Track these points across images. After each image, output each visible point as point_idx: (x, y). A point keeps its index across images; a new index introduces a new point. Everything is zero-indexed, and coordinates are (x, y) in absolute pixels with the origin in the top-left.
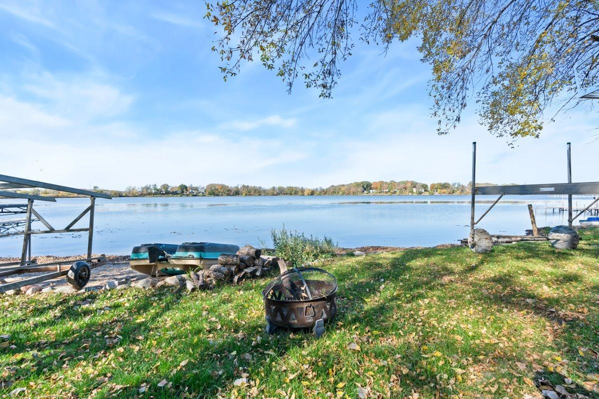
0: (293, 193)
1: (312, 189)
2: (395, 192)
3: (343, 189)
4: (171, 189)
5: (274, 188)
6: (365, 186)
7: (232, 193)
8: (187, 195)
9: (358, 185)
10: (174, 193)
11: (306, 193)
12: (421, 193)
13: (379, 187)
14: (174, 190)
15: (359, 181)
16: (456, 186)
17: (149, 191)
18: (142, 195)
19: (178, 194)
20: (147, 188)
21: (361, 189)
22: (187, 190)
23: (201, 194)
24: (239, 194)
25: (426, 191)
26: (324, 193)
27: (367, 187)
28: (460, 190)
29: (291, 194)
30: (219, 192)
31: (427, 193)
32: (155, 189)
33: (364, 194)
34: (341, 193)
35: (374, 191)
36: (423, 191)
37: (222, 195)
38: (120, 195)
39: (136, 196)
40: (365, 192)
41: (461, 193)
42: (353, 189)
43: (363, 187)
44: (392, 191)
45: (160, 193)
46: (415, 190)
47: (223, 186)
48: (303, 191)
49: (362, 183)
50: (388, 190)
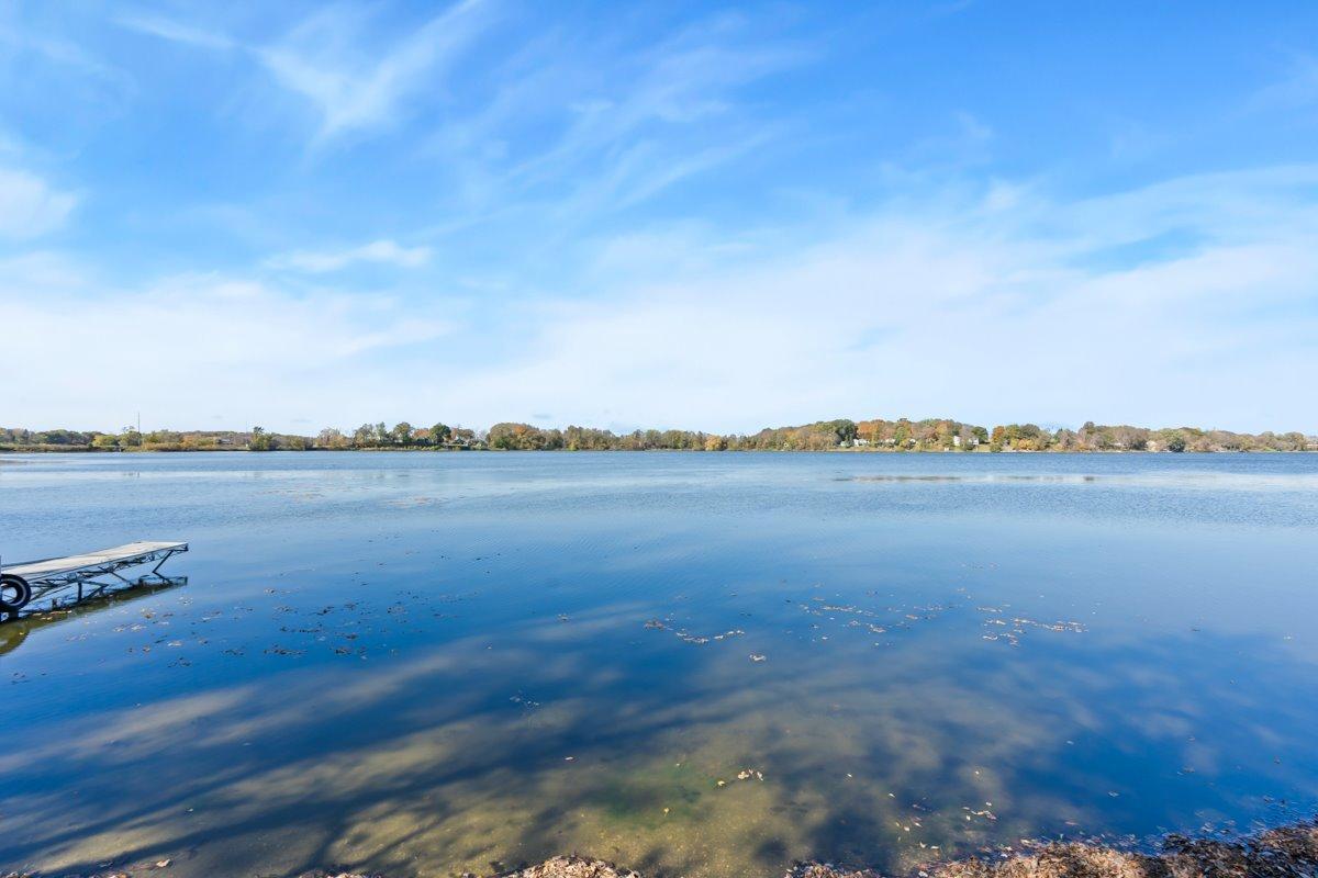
0: (680, 445)
1: (722, 435)
2: (911, 446)
3: (791, 437)
4: (416, 434)
5: (637, 434)
6: (843, 431)
7: (546, 444)
8: (450, 448)
9: (824, 428)
10: (423, 444)
11: (709, 445)
12: (971, 447)
13: (874, 433)
14: (422, 437)
15: (829, 418)
16: (1054, 432)
17: (370, 438)
18: (353, 445)
19: (431, 445)
20: (365, 431)
21: (833, 437)
22: (449, 437)
23: (479, 445)
24: (561, 446)
25: (982, 442)
26: (749, 444)
27: (846, 432)
28: (1063, 442)
29: (676, 447)
30: (519, 441)
31: (985, 449)
32: (383, 433)
33: (839, 450)
34: (787, 445)
35: (863, 441)
36: (976, 442)
37: (525, 448)
38: (306, 446)
39: (342, 449)
40: (843, 444)
41: (1066, 448)
42: (815, 438)
43: (837, 432)
44: (903, 443)
45: (393, 444)
46: (956, 440)
47: (526, 429)
48: (701, 439)
49: (836, 423)
50: (894, 441)
